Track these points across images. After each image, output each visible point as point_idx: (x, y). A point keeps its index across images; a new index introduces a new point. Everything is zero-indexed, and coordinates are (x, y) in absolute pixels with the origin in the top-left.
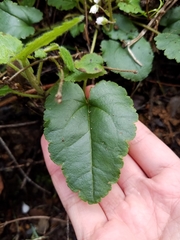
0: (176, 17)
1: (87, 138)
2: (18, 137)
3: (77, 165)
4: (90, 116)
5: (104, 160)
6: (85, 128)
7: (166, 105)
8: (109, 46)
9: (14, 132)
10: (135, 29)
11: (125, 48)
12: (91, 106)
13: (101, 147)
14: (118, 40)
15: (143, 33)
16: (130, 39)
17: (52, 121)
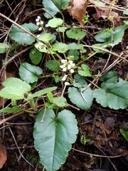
0: (109, 77)
1: (53, 139)
2: (21, 130)
3: (47, 152)
4: (57, 127)
5: (60, 152)
6: (53, 133)
7: (104, 121)
8: (72, 90)
9: (19, 127)
10: (86, 83)
11: (80, 92)
12: (58, 122)
13: (59, 145)
14: (77, 88)
15: (90, 85)
16: (83, 87)
17: (38, 128)
